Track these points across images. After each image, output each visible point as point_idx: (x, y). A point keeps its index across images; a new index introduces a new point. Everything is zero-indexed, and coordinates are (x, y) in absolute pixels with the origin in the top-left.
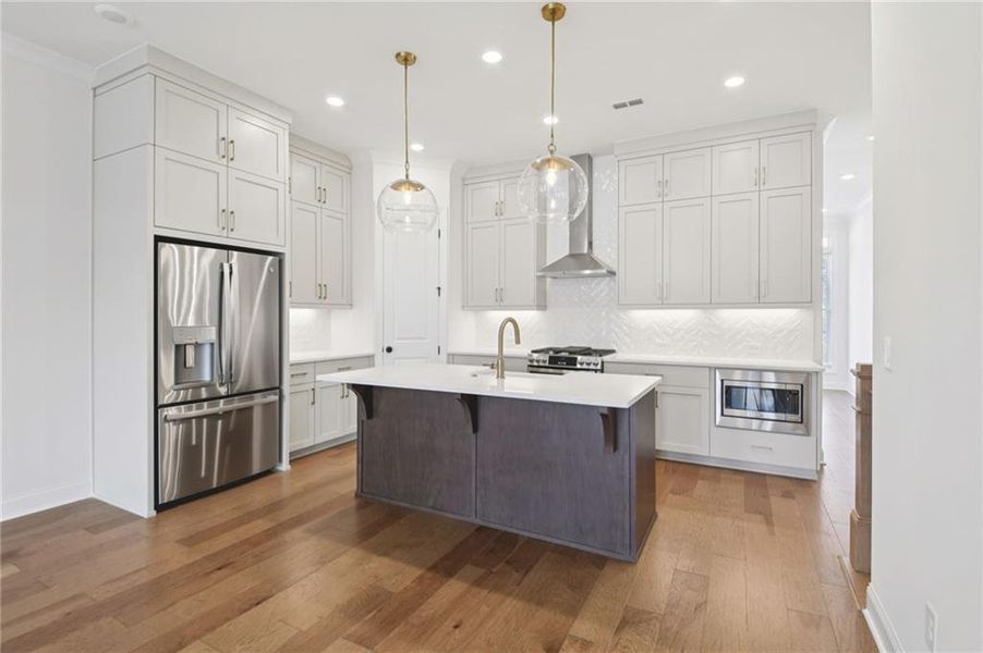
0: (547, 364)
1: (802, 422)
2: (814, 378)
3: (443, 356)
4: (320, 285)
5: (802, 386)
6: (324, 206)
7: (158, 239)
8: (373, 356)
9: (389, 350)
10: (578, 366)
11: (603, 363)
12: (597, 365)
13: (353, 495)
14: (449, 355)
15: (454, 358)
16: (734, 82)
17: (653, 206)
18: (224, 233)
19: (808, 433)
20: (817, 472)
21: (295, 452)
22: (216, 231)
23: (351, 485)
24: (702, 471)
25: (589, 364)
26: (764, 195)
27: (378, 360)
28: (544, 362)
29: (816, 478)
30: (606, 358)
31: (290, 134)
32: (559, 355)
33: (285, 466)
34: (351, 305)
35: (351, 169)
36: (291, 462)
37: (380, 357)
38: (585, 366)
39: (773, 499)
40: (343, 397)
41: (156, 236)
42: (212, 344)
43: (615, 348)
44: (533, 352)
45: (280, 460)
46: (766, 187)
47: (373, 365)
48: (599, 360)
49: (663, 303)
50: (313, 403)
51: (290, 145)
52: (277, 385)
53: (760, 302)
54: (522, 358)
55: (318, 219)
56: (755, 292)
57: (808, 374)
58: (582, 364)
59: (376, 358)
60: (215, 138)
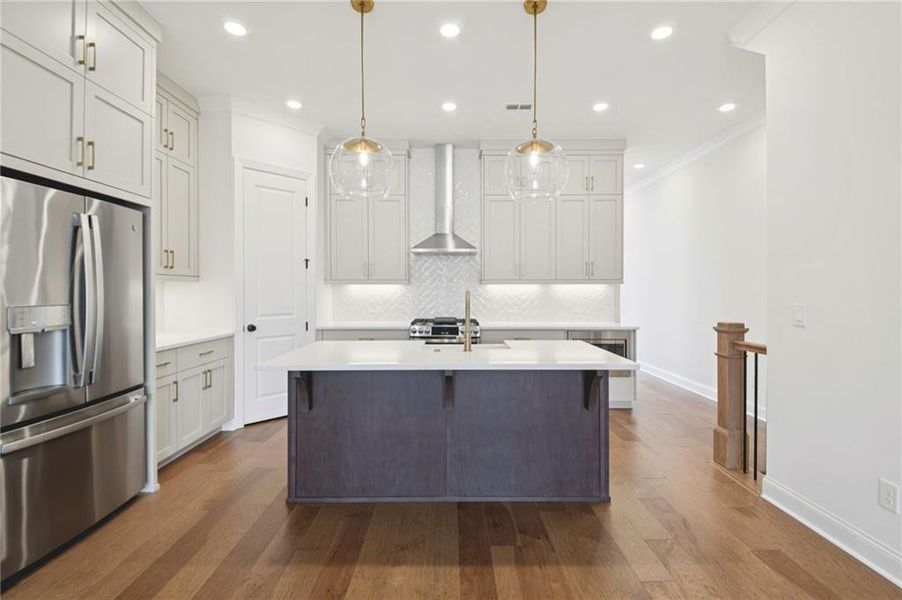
2: (632, 334)
3: (312, 332)
4: (166, 251)
5: (626, 340)
6: (171, 153)
8: (231, 337)
9: (252, 328)
11: (481, 331)
14: (318, 330)
15: (323, 334)
16: (601, 107)
18: (79, 170)
26: (592, 198)
27: (238, 341)
28: (428, 333)
32: (441, 326)
33: (152, 486)
34: (198, 277)
35: (198, 114)
36: (160, 480)
37: (240, 337)
40: (205, 388)
42: (64, 331)
43: (474, 318)
45: (145, 480)
46: (594, 192)
50: (176, 400)
52: (140, 381)
53: (589, 279)
54: (400, 330)
55: (164, 168)
56: (586, 272)
57: (629, 332)
59: (236, 338)
60: (69, 34)
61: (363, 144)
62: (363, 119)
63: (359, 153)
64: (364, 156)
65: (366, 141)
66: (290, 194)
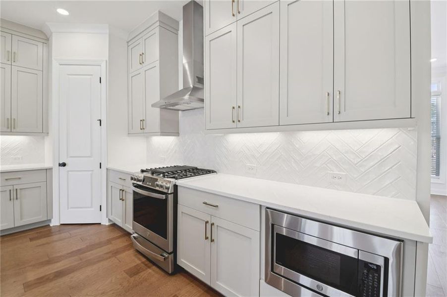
0: (141, 183)
3: (104, 170)
4: (8, 119)
6: (14, 64)
9: (64, 165)
11: (176, 187)
12: (168, 188)
14: (107, 169)
15: (110, 172)
25: (162, 187)
28: (141, 180)
30: (180, 182)
34: (48, 133)
35: (46, 40)
37: (57, 170)
49: (237, 127)
53: (334, 120)
55: (8, 72)
58: (158, 186)
59: (54, 170)
66: (89, 77)
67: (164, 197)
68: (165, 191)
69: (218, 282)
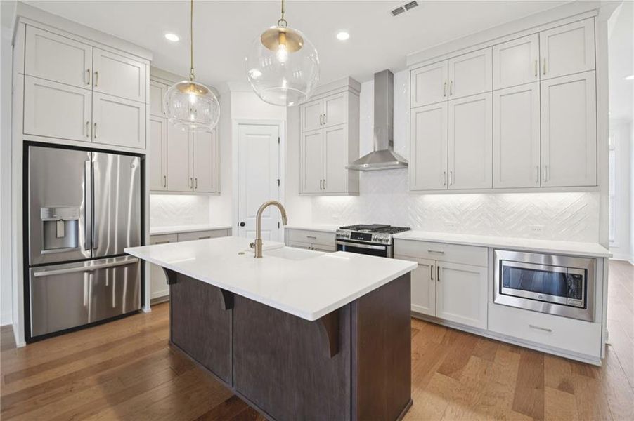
0: (349, 239)
1: (585, 308)
2: (599, 264)
3: (282, 229)
4: (191, 179)
5: (586, 271)
7: (27, 144)
8: (230, 229)
9: (243, 224)
10: (372, 241)
11: (393, 239)
12: (387, 241)
13: (167, 342)
14: (286, 228)
15: (289, 231)
17: (440, 105)
18: (89, 139)
19: (591, 319)
20: (602, 359)
21: (154, 299)
22: (80, 137)
23: (166, 335)
24: (479, 344)
25: (381, 240)
26: (545, 85)
27: (234, 231)
28: (348, 236)
29: (599, 364)
30: (396, 235)
31: (151, 67)
32: (359, 231)
33: (147, 309)
34: (219, 193)
36: (152, 306)
37: (235, 229)
38: (378, 242)
39: (548, 390)
41: (24, 141)
42: (77, 221)
43: (410, 226)
44: (341, 228)
45: (143, 304)
46: (547, 76)
47: (231, 235)
48: (389, 237)
49: (448, 189)
51: (151, 75)
53: (541, 186)
54: (332, 233)
56: (536, 178)
57: (593, 259)
58: (375, 240)
59: (233, 230)
60: (82, 70)
61: (192, 87)
62: (192, 68)
63: (188, 95)
64: (193, 97)
65: (194, 85)
66: (267, 137)
67: (383, 248)
68: (384, 243)
69: (444, 313)
